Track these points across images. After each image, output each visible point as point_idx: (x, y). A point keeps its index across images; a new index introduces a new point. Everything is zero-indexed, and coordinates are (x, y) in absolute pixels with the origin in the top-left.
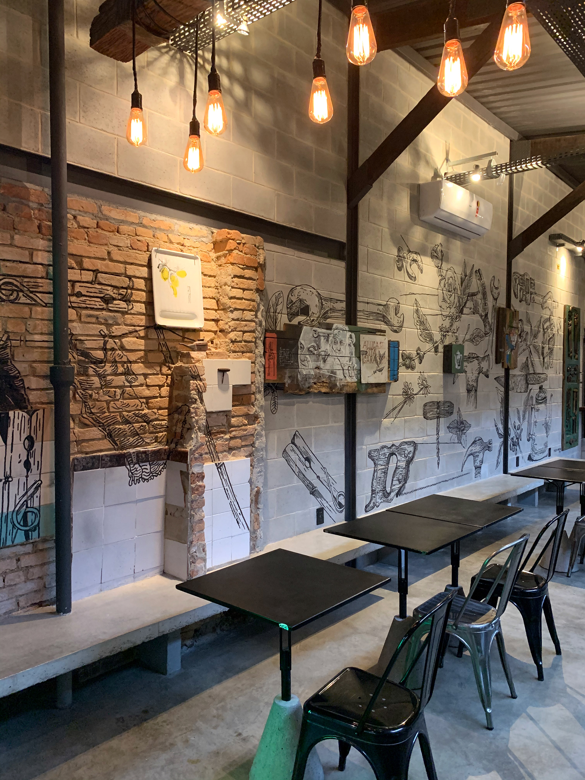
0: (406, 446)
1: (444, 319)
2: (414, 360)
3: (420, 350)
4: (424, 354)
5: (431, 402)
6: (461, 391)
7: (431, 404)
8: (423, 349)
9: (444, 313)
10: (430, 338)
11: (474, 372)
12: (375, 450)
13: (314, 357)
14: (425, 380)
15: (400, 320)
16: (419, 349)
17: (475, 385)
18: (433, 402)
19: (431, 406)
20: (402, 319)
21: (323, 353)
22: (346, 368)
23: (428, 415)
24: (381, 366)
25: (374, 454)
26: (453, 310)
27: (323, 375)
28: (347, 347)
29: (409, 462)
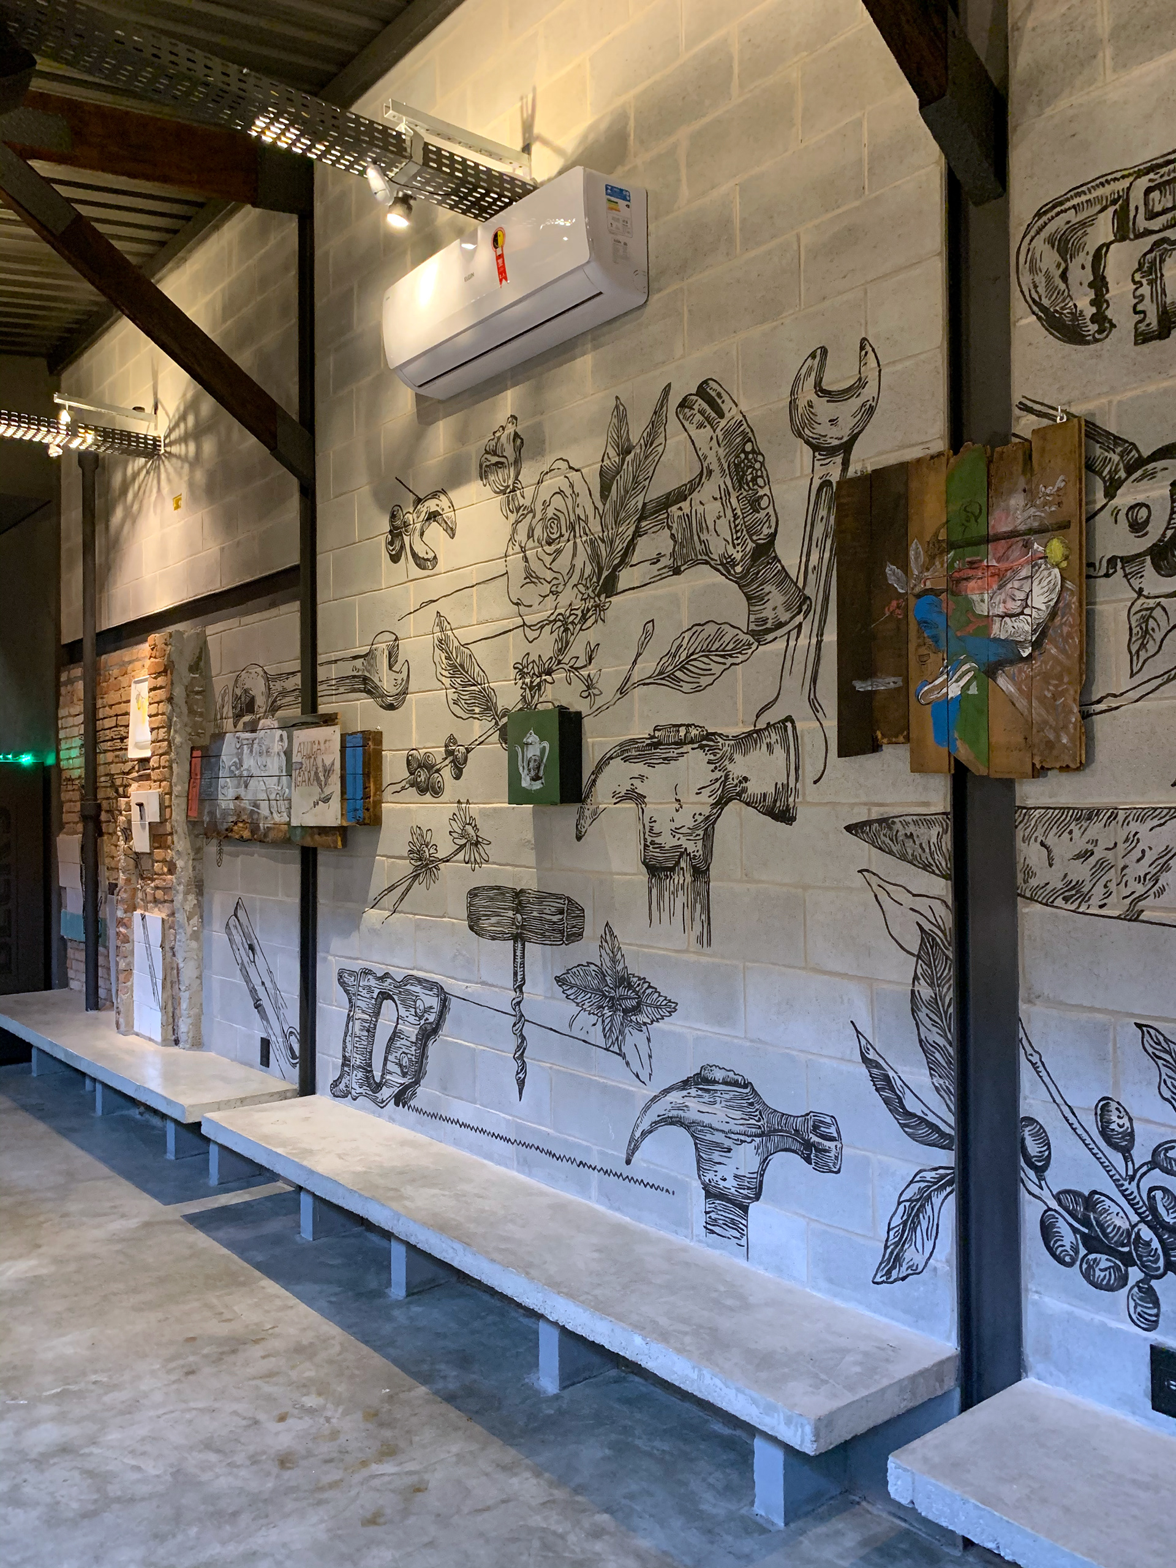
0: (418, 989)
1: (531, 635)
2: (438, 771)
3: (455, 743)
4: (468, 751)
5: (492, 888)
6: (616, 866)
7: (492, 893)
8: (464, 739)
9: (530, 619)
10: (486, 703)
11: (688, 797)
12: (352, 973)
13: (235, 781)
14: (471, 822)
15: (399, 677)
16: (452, 740)
17: (694, 847)
18: (499, 888)
19: (492, 899)
20: (404, 675)
21: (245, 773)
22: (272, 797)
23: (485, 923)
24: (327, 791)
25: (350, 980)
26: (569, 596)
27: (244, 809)
28: (276, 758)
29: (428, 1033)
